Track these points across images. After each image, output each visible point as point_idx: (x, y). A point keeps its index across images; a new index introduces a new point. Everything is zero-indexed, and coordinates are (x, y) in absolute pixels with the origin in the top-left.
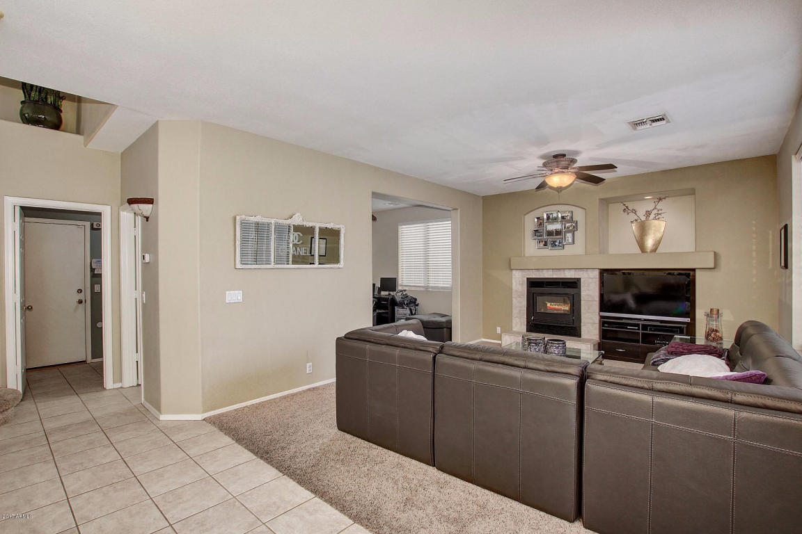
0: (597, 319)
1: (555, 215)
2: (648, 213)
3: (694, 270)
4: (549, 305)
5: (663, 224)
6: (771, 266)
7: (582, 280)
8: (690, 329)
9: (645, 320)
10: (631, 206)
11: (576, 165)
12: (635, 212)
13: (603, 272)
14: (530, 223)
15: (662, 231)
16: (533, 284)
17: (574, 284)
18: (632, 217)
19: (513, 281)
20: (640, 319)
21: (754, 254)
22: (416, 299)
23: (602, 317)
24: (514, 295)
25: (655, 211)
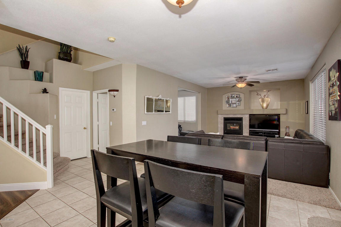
0: (248, 131)
1: (233, 95)
2: (265, 96)
3: (280, 114)
4: (231, 127)
5: (269, 99)
6: (302, 113)
7: (243, 118)
8: (279, 133)
9: (264, 131)
10: (259, 93)
11: (246, 81)
12: (260, 95)
13: (250, 115)
14: (225, 98)
15: (269, 101)
16: (226, 119)
17: (241, 119)
18: (260, 97)
19: (219, 118)
20: (262, 131)
21: (297, 109)
22: (181, 126)
23: (250, 130)
24: (219, 123)
25: (267, 95)
